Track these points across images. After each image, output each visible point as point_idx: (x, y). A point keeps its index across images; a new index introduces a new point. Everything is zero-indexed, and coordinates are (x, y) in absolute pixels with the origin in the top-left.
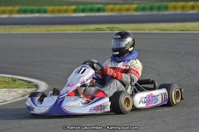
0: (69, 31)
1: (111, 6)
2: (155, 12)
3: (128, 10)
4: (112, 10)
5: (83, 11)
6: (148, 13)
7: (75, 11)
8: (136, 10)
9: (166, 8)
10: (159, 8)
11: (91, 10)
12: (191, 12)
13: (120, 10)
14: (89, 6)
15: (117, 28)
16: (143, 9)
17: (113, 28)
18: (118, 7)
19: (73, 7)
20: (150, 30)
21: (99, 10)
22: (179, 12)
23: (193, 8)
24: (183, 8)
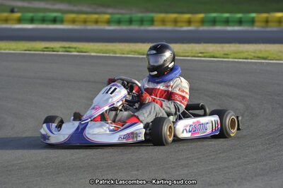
0: (5, 50)
1: (72, 16)
2: (135, 27)
3: (96, 22)
4: (73, 22)
5: (32, 21)
6: (124, 27)
7: (20, 21)
8: (109, 22)
9: (152, 22)
10: (142, 22)
11: (43, 21)
12: (186, 28)
13: (85, 22)
14: (41, 15)
15: (75, 48)
16: (119, 22)
17: (69, 48)
18: (83, 16)
19: (17, 15)
20: (124, 54)
21: (55, 21)
22: (169, 27)
23: (189, 22)
24: (175, 22)
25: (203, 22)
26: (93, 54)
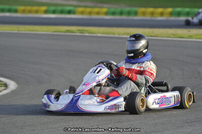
1: (81, 9)
2: (124, 17)
3: (98, 13)
4: (82, 13)
5: (54, 12)
6: (117, 17)
7: (46, 12)
8: (106, 14)
9: (136, 13)
10: (129, 13)
11: (62, 12)
12: (160, 18)
13: (90, 13)
14: (60, 8)
15: (87, 31)
16: (113, 13)
17: (83, 30)
18: (88, 10)
19: (44, 8)
20: (120, 35)
21: (69, 12)
22: (148, 17)
23: (162, 14)
24: (152, 14)
25: (171, 14)
26: (99, 35)
